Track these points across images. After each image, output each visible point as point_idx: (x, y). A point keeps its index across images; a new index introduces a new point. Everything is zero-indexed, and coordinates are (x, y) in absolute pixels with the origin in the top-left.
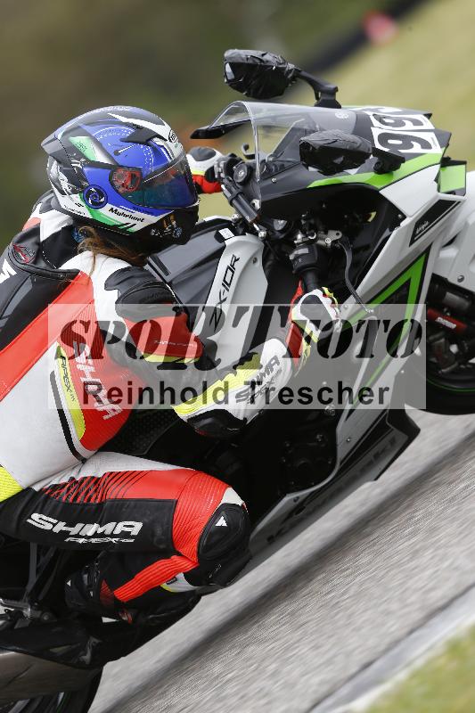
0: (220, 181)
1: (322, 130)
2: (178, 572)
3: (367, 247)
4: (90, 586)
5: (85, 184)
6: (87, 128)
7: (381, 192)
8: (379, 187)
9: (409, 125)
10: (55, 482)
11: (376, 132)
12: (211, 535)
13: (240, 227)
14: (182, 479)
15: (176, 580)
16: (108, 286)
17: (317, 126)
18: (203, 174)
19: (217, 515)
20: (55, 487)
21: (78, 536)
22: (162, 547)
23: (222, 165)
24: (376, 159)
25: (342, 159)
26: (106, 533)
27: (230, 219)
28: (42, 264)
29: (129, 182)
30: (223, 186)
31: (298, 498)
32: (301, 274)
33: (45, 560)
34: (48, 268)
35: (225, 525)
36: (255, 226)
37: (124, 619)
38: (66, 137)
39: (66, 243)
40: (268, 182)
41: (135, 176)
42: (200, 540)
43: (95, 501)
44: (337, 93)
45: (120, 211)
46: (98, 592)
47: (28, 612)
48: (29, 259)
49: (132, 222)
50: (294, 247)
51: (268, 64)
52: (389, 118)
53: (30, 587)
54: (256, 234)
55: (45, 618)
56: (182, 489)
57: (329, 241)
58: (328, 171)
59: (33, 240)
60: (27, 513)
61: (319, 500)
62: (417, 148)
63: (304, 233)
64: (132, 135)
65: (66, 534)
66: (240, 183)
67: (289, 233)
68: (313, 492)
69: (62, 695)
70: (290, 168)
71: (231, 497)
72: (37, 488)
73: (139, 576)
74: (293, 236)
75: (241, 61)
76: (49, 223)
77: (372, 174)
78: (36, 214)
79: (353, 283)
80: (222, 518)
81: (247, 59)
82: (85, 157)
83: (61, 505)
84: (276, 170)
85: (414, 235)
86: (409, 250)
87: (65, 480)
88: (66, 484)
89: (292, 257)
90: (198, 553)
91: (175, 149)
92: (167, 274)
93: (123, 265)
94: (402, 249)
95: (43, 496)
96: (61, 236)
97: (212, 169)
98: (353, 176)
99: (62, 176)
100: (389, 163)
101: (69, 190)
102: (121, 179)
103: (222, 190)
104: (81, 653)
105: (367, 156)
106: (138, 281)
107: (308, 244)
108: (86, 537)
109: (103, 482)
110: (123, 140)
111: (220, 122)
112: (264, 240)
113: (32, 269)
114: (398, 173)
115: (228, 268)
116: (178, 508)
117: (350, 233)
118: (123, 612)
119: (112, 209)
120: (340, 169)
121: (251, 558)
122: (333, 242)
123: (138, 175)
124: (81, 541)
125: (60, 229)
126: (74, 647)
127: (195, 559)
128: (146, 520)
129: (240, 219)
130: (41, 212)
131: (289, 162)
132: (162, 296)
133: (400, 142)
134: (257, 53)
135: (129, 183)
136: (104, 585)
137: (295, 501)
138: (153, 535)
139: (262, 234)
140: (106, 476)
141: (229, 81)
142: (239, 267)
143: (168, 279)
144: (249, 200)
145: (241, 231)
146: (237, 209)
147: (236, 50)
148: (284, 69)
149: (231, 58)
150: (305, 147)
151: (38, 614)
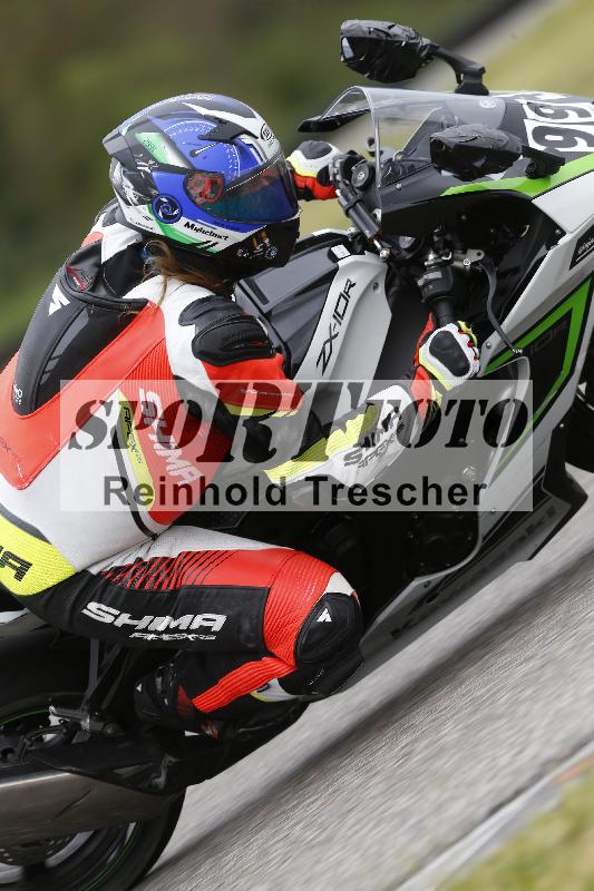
0: (335, 185)
1: (461, 123)
2: (272, 677)
3: (516, 270)
4: (164, 692)
5: (154, 192)
6: (158, 122)
7: (535, 202)
8: (531, 195)
9: (573, 117)
10: (118, 563)
11: (530, 126)
12: (312, 632)
13: (358, 244)
14: (277, 561)
15: (269, 687)
16: (183, 321)
17: (456, 118)
18: (315, 175)
19: (319, 607)
20: (117, 570)
21: (146, 631)
22: (251, 645)
23: (338, 165)
24: (528, 161)
25: (483, 161)
26: (181, 628)
27: (346, 233)
28: (102, 292)
29: (209, 190)
30: (338, 192)
31: (429, 582)
32: (432, 304)
33: (109, 658)
34: (109, 297)
35: (329, 620)
36: (376, 243)
37: (208, 732)
38: (132, 131)
39: (132, 265)
40: (391, 189)
41: (216, 182)
42: (298, 637)
43: (168, 586)
44: (484, 75)
45: (198, 226)
46: (174, 700)
47: (86, 723)
48: (86, 284)
49: (214, 240)
50: (425, 270)
51: (397, 39)
52: (548, 107)
53: (89, 693)
54: (377, 252)
55: (109, 731)
56: (276, 575)
57: (467, 263)
58: (466, 176)
59: (91, 261)
60: (82, 602)
61: (456, 585)
62: (582, 145)
63: (436, 252)
64: (214, 131)
65: (131, 629)
66: (359, 188)
67: (419, 252)
68: (447, 576)
69: (132, 826)
70: (421, 170)
71: (339, 584)
72: (94, 571)
73: (223, 681)
74: (423, 256)
75: (362, 35)
76: (112, 239)
77: (525, 179)
78: (98, 227)
79: (497, 316)
80: (326, 610)
81: (370, 32)
82: (154, 159)
83: (124, 593)
84: (404, 172)
85: (576, 255)
86: (569, 274)
87: (131, 561)
88: (130, 566)
89: (420, 283)
90: (295, 653)
91: (268, 148)
92: (265, 301)
93: (203, 293)
94: (560, 273)
95: (102, 582)
96: (126, 257)
97: (326, 168)
98: (497, 181)
99: (127, 182)
100: (545, 166)
101: (135, 200)
102: (199, 187)
103: (337, 196)
104: (154, 775)
105: (516, 157)
106: (220, 315)
107: (441, 266)
108: (155, 632)
109: (178, 563)
110: (202, 138)
111: (334, 111)
112: (388, 260)
113: (89, 297)
114: (556, 178)
115: (341, 295)
116: (270, 599)
117: (495, 254)
118: (206, 725)
119: (188, 224)
120: (481, 173)
121: (363, 660)
122: (472, 264)
123: (219, 181)
124: (150, 637)
125: (125, 247)
126: (145, 766)
127: (292, 662)
128: (231, 613)
129: (358, 234)
130: (104, 225)
131: (420, 161)
132: (251, 334)
133: (560, 138)
134: (382, 25)
135: (208, 192)
136: (181, 691)
137: (426, 586)
138: (239, 632)
139: (384, 253)
140: (181, 557)
141: (346, 60)
142: (355, 294)
143: (265, 308)
144: (370, 209)
145: (359, 248)
146: (354, 221)
147: (356, 21)
148: (416, 44)
149: (348, 31)
150: (437, 145)
151: (99, 726)
